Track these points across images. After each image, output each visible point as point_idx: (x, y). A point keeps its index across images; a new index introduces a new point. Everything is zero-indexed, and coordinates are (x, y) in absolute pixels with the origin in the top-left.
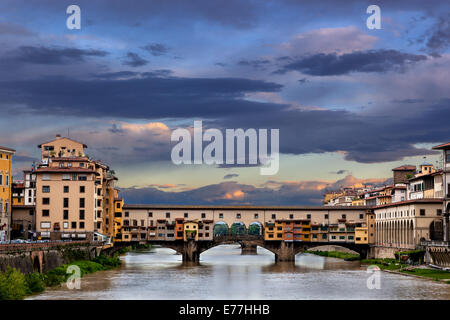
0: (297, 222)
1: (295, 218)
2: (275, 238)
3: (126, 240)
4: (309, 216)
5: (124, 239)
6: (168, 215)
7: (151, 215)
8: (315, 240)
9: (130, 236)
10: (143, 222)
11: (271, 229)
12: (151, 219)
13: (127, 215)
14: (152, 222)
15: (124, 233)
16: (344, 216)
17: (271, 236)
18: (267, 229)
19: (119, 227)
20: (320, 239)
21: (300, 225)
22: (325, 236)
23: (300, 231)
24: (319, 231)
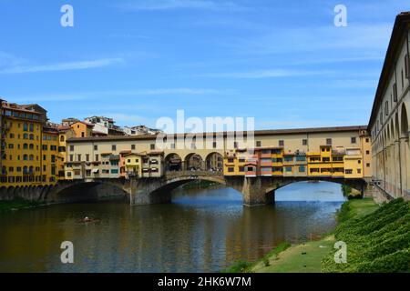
0: (265, 151)
1: (263, 147)
2: (236, 172)
3: (69, 178)
4: (281, 143)
5: (67, 178)
6: (114, 148)
7: (96, 148)
8: (289, 174)
9: (73, 173)
10: (88, 156)
11: (231, 160)
12: (96, 152)
13: (72, 149)
14: (97, 156)
15: (67, 170)
16: (329, 141)
17: (231, 170)
18: (226, 162)
19: (62, 163)
20: (295, 173)
21: (269, 155)
22: (302, 169)
23: (268, 163)
24: (294, 161)
